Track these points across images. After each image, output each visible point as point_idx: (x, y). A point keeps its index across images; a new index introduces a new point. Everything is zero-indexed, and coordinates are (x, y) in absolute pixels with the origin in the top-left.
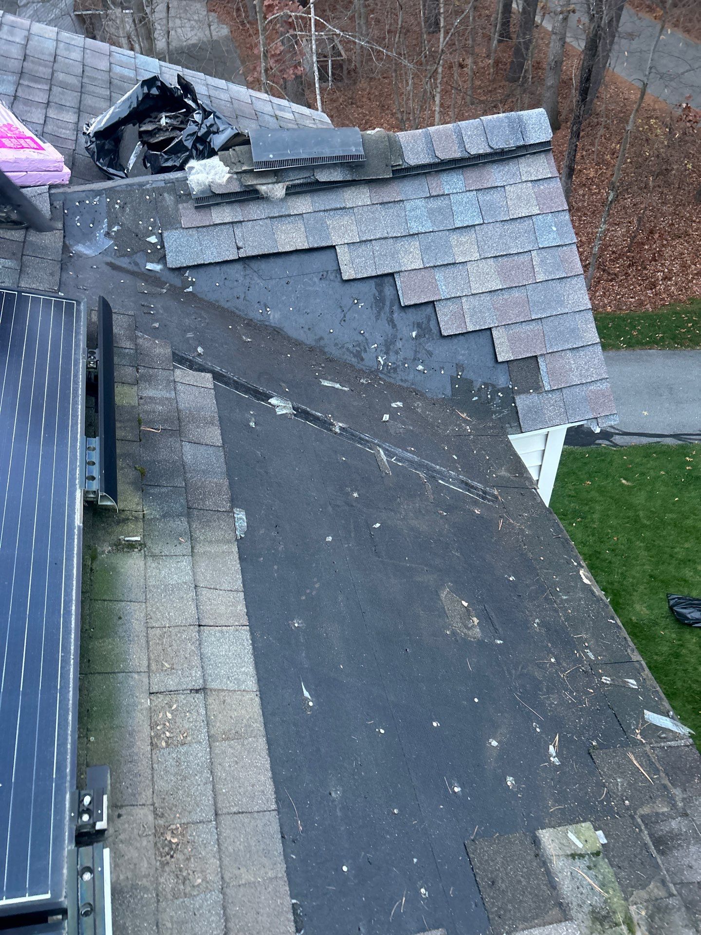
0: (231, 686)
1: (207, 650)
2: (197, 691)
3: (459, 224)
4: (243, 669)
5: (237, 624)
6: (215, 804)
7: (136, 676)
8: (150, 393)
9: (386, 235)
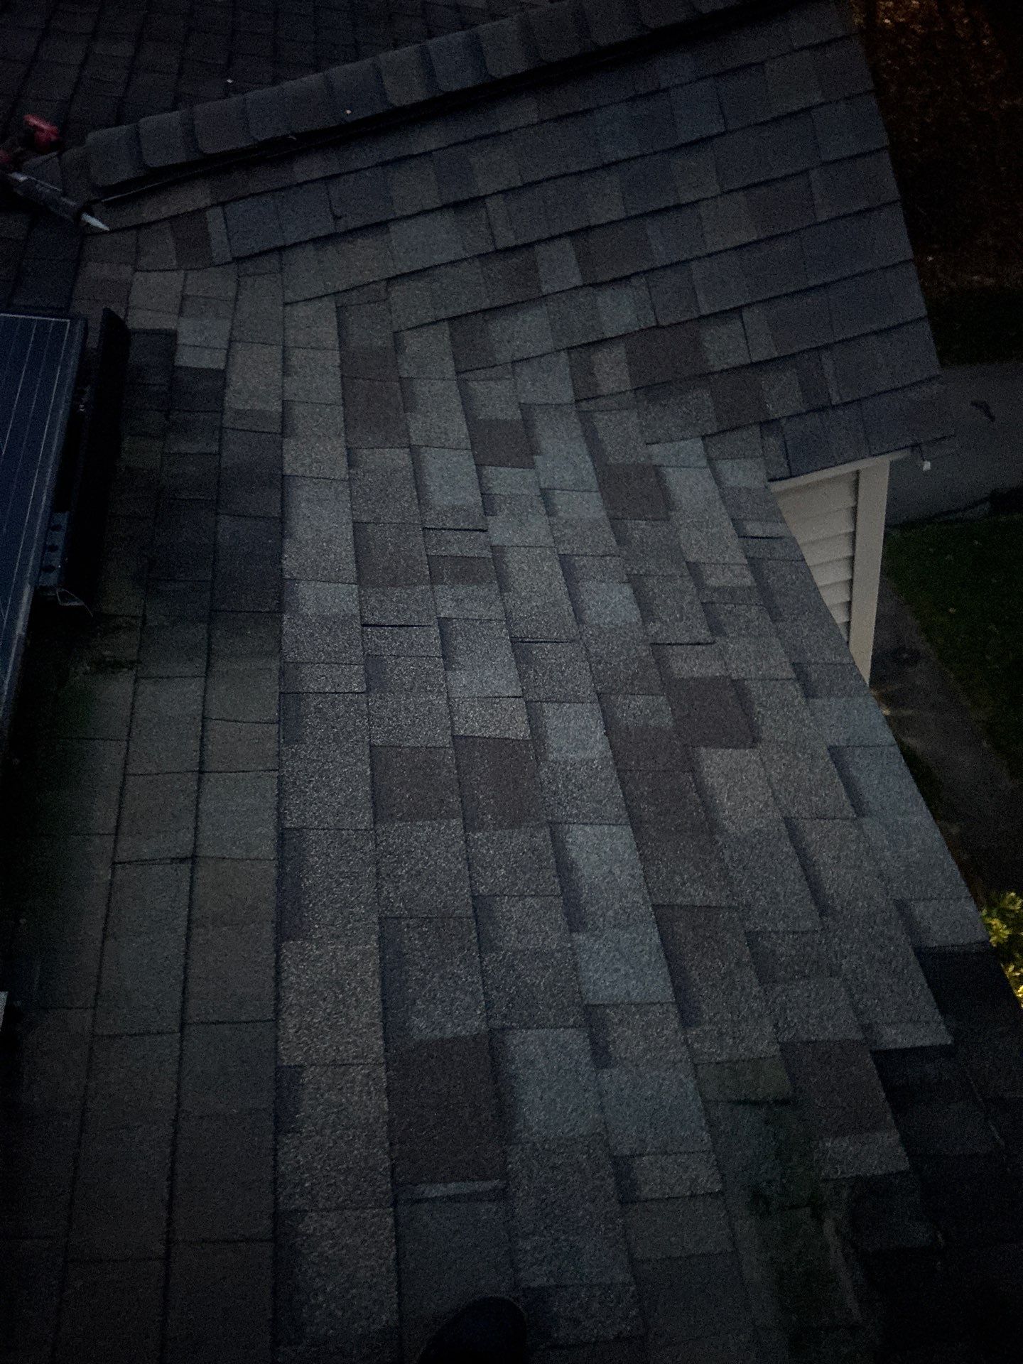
0: (238, 852)
1: (207, 805)
2: (182, 860)
3: (684, 138)
4: (259, 831)
5: (260, 768)
6: (183, 1010)
7: (97, 840)
8: (184, 447)
9: (564, 170)
